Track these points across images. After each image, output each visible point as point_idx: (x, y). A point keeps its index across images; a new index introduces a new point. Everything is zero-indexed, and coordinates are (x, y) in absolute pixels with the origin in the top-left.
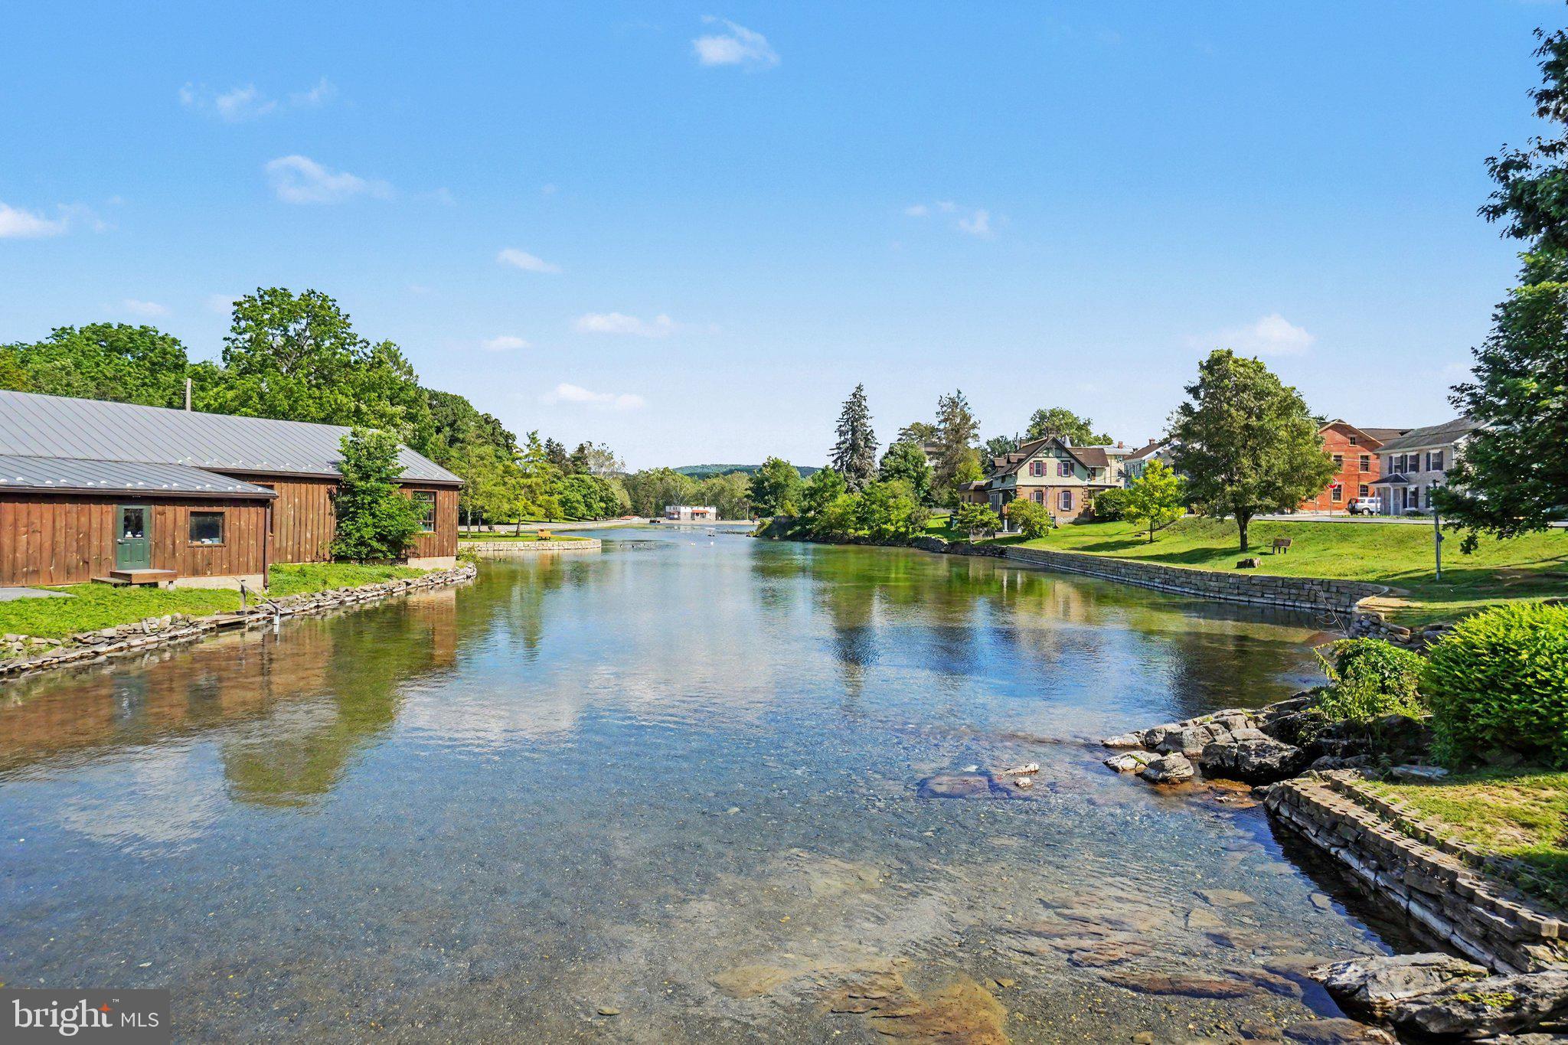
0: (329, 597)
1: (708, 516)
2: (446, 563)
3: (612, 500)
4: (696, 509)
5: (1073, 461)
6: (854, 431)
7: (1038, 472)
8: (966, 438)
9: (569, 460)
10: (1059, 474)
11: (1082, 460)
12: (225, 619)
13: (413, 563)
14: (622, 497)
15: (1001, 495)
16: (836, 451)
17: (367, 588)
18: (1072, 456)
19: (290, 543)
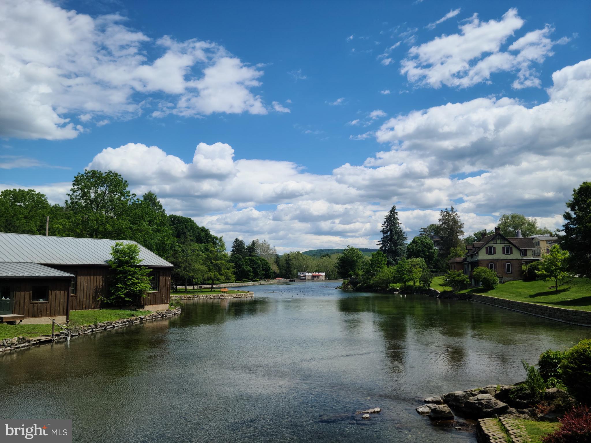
0: (99, 326)
1: (321, 278)
2: (163, 308)
3: (268, 270)
4: (314, 274)
5: (511, 246)
6: (391, 231)
7: (491, 252)
8: (456, 233)
9: (246, 249)
10: (504, 253)
11: (517, 245)
12: (43, 339)
13: (147, 308)
14: (275, 268)
15: (470, 266)
16: (381, 242)
17: (120, 321)
18: (510, 243)
19: (85, 299)
